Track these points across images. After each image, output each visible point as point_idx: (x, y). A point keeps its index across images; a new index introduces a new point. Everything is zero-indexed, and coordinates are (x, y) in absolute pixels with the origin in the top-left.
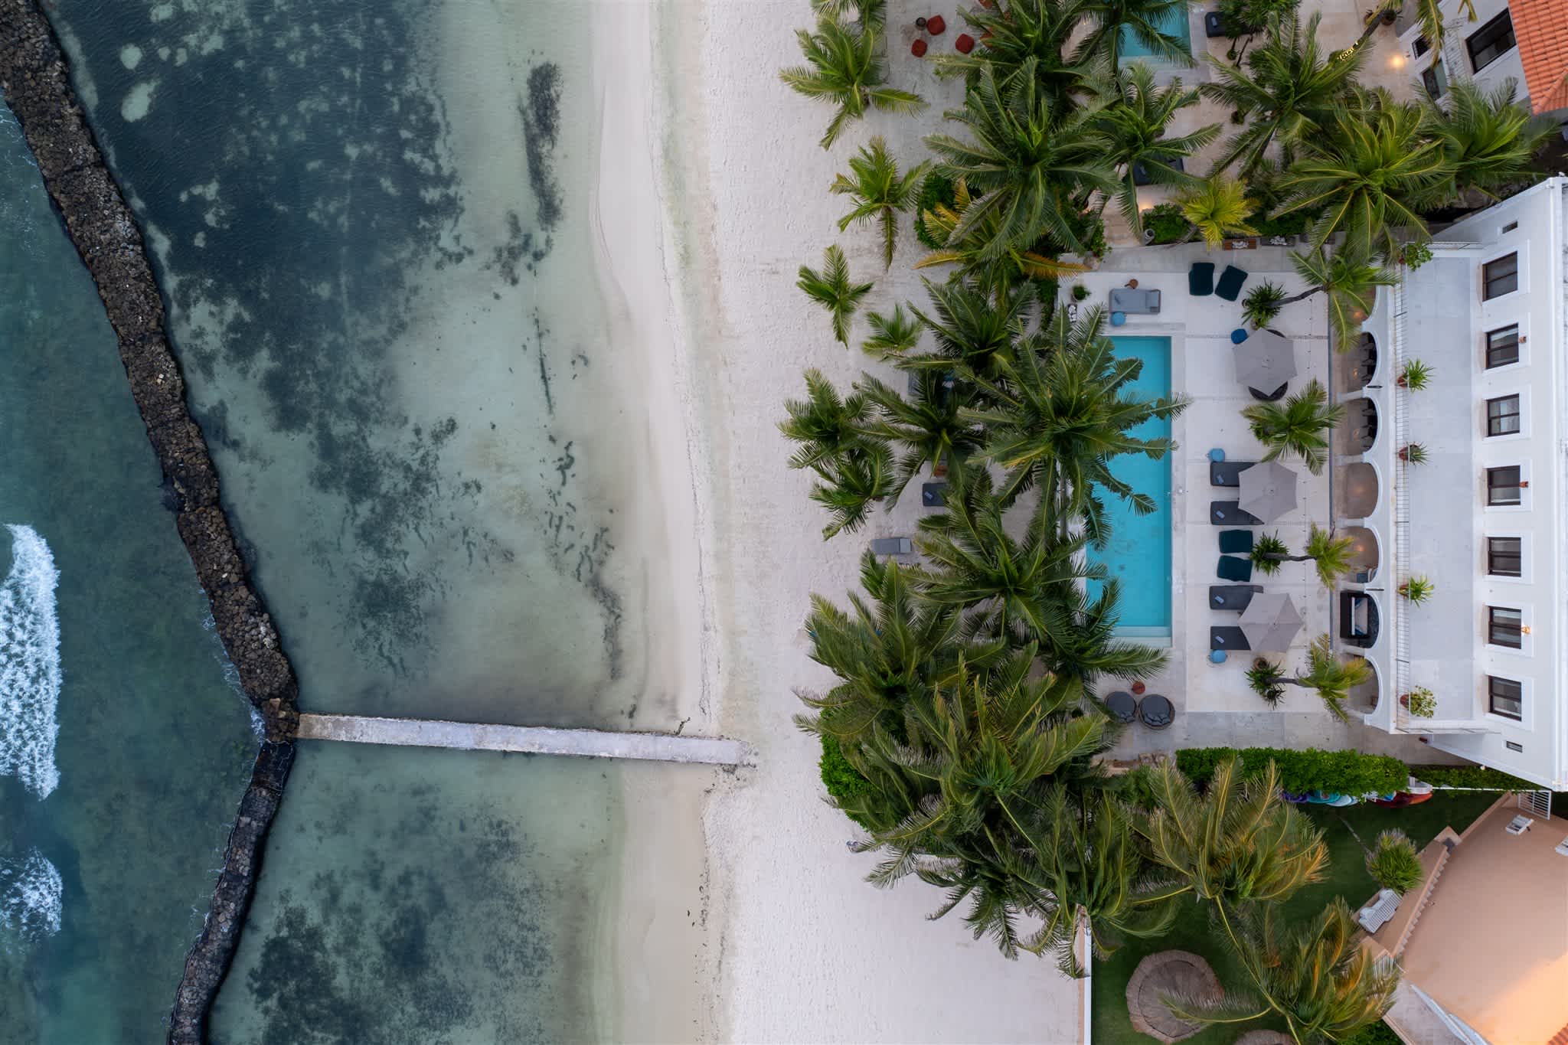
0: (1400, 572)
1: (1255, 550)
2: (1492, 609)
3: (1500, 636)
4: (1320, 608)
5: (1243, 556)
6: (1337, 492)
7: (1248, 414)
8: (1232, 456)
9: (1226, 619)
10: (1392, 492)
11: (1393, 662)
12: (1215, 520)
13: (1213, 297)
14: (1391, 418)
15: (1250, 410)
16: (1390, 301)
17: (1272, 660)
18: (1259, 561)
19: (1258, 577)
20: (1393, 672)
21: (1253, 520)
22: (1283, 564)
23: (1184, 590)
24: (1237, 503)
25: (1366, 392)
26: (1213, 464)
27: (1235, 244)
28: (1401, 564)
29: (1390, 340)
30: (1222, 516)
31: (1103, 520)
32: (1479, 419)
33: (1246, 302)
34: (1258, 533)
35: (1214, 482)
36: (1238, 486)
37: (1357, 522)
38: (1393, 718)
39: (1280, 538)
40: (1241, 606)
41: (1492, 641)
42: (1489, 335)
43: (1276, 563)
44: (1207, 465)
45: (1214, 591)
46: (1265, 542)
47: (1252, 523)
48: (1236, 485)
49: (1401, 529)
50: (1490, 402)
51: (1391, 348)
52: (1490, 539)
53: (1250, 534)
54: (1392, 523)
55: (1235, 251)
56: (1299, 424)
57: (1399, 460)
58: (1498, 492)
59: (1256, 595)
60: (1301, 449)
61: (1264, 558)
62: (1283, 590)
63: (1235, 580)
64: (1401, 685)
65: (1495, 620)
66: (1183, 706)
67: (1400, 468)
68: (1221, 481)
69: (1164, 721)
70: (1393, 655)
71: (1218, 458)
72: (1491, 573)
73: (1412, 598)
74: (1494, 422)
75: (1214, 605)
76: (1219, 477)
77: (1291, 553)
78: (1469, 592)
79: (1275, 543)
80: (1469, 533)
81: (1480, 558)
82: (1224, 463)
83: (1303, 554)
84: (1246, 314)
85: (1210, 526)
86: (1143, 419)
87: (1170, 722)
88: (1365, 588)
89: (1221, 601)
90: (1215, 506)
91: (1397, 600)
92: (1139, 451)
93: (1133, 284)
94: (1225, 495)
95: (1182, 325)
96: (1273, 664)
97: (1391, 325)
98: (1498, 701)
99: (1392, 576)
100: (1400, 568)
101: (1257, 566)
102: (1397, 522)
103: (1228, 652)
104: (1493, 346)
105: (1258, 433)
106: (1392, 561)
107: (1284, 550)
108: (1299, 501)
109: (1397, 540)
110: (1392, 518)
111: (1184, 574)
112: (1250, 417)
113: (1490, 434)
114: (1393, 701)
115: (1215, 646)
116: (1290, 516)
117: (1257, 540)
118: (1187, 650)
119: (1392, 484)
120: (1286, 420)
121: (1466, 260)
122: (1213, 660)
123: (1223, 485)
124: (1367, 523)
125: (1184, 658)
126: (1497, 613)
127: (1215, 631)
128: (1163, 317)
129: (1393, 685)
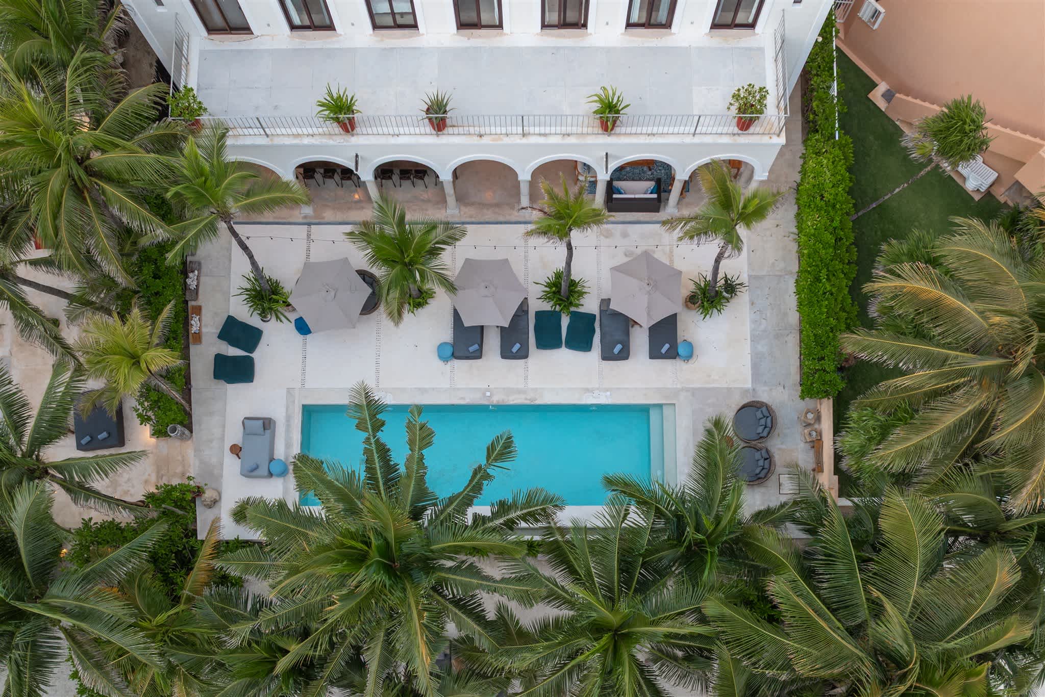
0: (585, 130)
1: (558, 308)
2: (629, 25)
3: (662, 16)
4: (625, 235)
5: (565, 321)
6: (489, 215)
7: (397, 316)
8: (447, 335)
9: (640, 340)
10: (486, 140)
11: (697, 140)
12: (523, 355)
13: (257, 355)
14: (393, 141)
15: (390, 314)
16: (248, 141)
17: (688, 288)
18: (571, 304)
19: (590, 305)
20: (708, 139)
21: (522, 310)
22: (575, 276)
23: (607, 390)
24: (502, 329)
25: (366, 174)
26: (455, 356)
27: (194, 329)
28: (574, 130)
29: (296, 141)
30: (517, 346)
31: (521, 500)
32: (396, 39)
33: (263, 316)
34: (537, 305)
35: (478, 355)
36: (482, 327)
37: (524, 189)
38: (765, 140)
39: (543, 280)
40: (626, 323)
41: (668, 25)
42: (293, 27)
43: (573, 284)
44: (458, 363)
45: (607, 356)
46: (547, 297)
47: (527, 312)
48: (481, 330)
49: (532, 130)
50: (375, 26)
51: (306, 141)
52: (544, 26)
53: (539, 315)
54: (524, 141)
55: (204, 330)
56: (402, 253)
57: (445, 131)
58: (485, 18)
59: (613, 306)
60: (434, 252)
61: (568, 299)
62: (606, 275)
63: (594, 331)
64: (725, 130)
65: (643, 20)
66: (746, 391)
67: (456, 130)
68: (476, 347)
69: (766, 414)
70: (688, 140)
71: (449, 351)
72: (585, 26)
73: (618, 112)
74: (400, 21)
75: (624, 355)
76: (471, 349)
77: (561, 265)
78: (609, 50)
79: (549, 285)
80: (537, 51)
81: (566, 39)
82: (454, 345)
83: (563, 250)
84: (277, 317)
85: (530, 360)
86: (384, 451)
87: (768, 407)
88: (603, 177)
89: (619, 347)
90: (506, 354)
91: (620, 134)
92: (421, 458)
93: (236, 450)
94: (492, 342)
95: (289, 391)
96: (692, 287)
97: (278, 141)
98: (741, 18)
99: (590, 140)
100: (580, 130)
101: (577, 306)
102: (524, 135)
103: (680, 339)
104: (307, 23)
105: (419, 305)
106: (572, 140)
107: (558, 275)
108: (499, 255)
109: (545, 135)
110: (519, 140)
111: (587, 390)
112: (400, 314)
113: (415, 26)
114: (744, 139)
115: (673, 354)
116: (517, 267)
117: (547, 306)
118: (679, 386)
119: (475, 140)
120: (398, 268)
121: (203, 54)
122: (689, 357)
123: (481, 346)
124: (524, 176)
125: (687, 390)
126: (635, 18)
127: (654, 354)
128: (278, 413)
129: (725, 140)
